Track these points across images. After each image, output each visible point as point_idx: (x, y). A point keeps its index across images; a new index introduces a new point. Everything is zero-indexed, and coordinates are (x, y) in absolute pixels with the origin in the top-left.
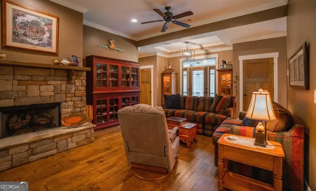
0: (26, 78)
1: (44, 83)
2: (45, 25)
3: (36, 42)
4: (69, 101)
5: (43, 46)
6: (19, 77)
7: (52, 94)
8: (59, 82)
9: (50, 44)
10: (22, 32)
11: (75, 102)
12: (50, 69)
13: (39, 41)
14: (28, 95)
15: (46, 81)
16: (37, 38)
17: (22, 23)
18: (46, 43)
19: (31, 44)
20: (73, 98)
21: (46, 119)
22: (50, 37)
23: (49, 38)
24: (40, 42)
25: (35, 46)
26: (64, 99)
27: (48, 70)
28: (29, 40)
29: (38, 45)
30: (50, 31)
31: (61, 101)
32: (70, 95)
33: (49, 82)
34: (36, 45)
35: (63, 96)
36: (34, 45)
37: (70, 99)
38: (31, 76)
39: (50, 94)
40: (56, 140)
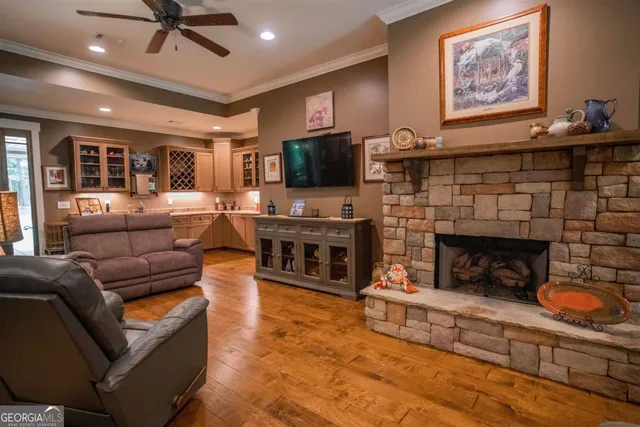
0: (474, 179)
1: (509, 190)
2: (511, 46)
3: (492, 96)
4: (575, 242)
5: (508, 100)
6: (461, 179)
7: (526, 216)
8: (546, 187)
9: (522, 90)
10: (468, 85)
11: (595, 249)
12: (521, 152)
13: (498, 91)
14: (476, 216)
15: (511, 184)
16: (494, 87)
17: (467, 66)
18: (514, 88)
19: (482, 103)
20: (591, 236)
21: (516, 276)
22: (524, 72)
23: (520, 73)
24: (502, 92)
25: (491, 107)
26: (559, 234)
27: (518, 157)
28: (479, 96)
29: (496, 101)
30: (524, 57)
31: (547, 237)
32: (577, 224)
33: (518, 188)
34: (492, 103)
35: (557, 224)
36: (488, 104)
37: (577, 236)
38: (482, 174)
39: (521, 218)
40: (508, 334)
